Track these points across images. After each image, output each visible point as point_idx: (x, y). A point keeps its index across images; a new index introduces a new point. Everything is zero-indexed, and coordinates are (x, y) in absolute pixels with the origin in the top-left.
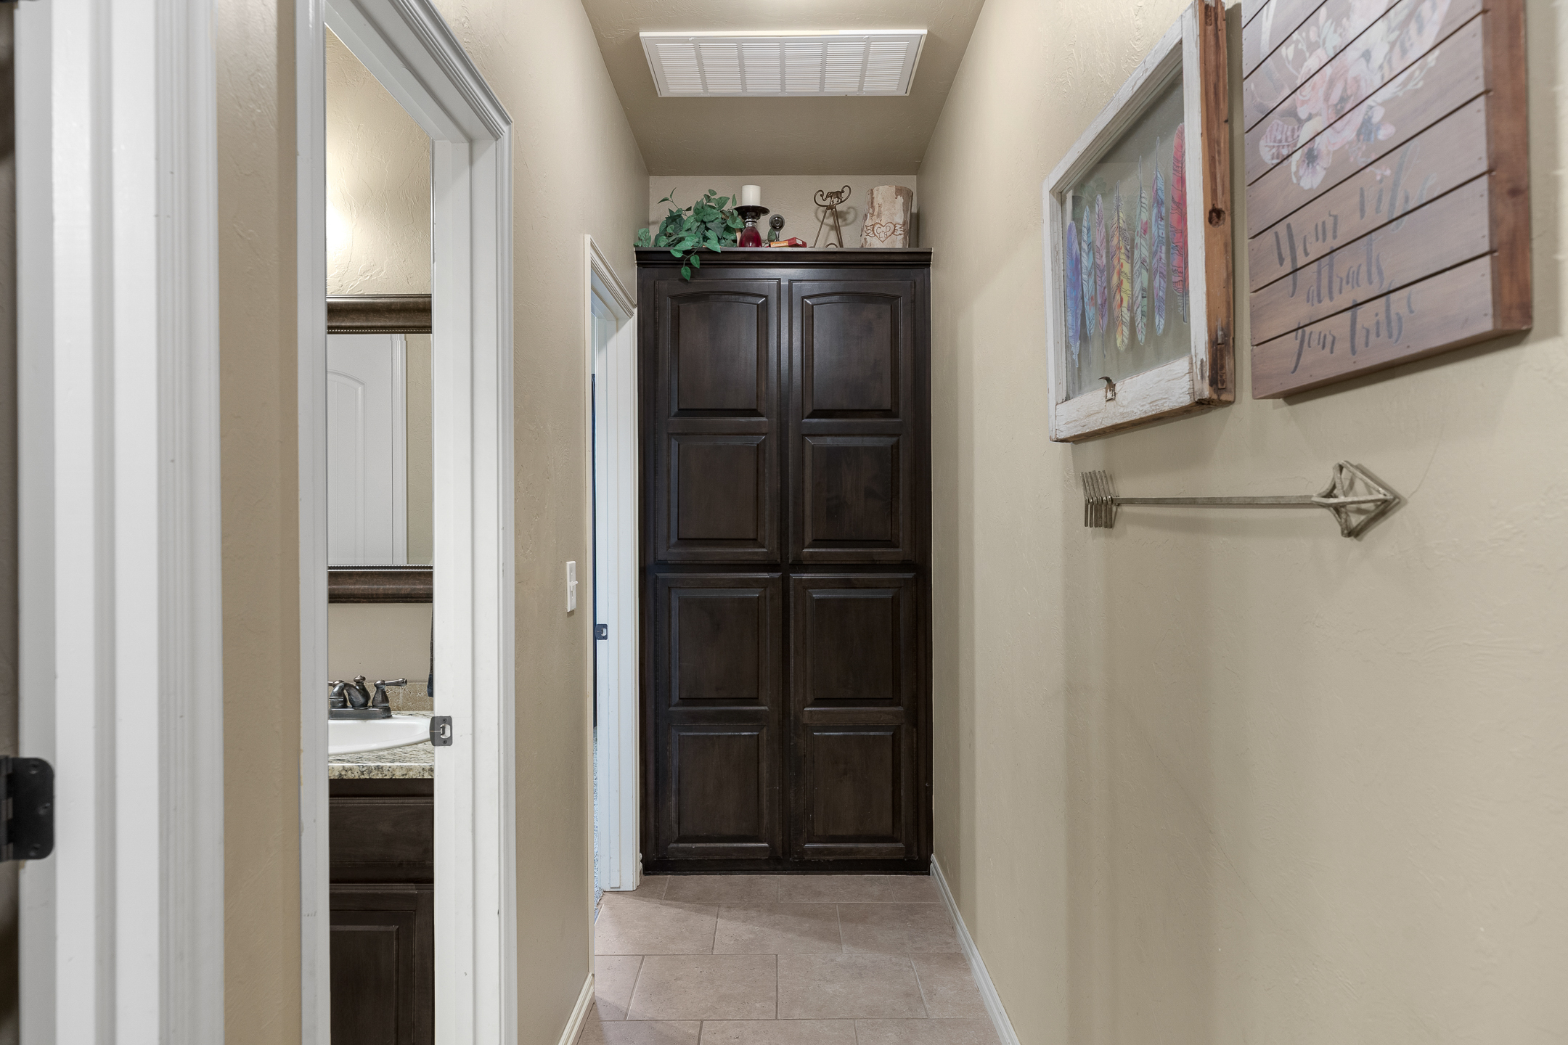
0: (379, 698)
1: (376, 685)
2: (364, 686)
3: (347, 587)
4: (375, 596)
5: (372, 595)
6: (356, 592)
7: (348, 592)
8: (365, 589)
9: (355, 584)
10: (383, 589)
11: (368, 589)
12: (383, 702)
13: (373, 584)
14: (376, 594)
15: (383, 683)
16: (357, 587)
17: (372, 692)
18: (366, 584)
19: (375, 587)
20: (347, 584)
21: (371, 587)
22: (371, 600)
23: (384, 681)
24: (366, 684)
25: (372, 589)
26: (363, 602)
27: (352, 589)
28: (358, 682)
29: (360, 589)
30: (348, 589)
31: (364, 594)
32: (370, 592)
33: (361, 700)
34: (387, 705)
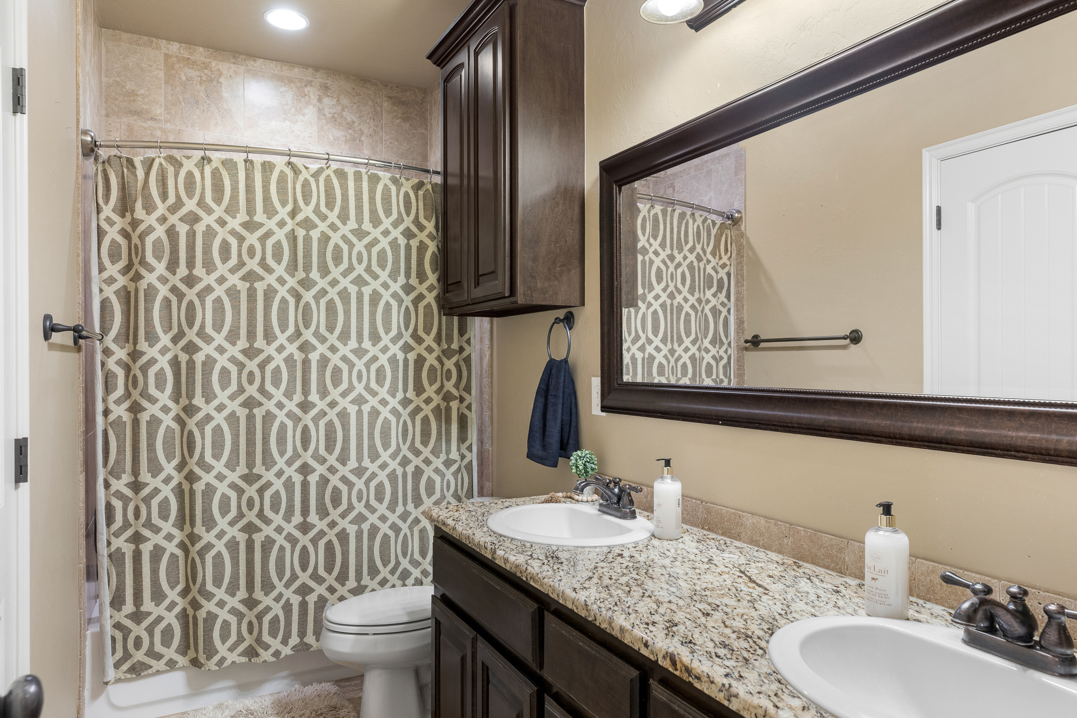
0: (1053, 635)
1: (1046, 612)
2: (1025, 606)
3: (1004, 432)
4: (1052, 453)
5: (1047, 449)
6: (1019, 443)
7: (1007, 441)
8: (1034, 439)
9: (1017, 429)
10: (1068, 442)
11: (1040, 439)
12: (1060, 644)
13: (1050, 433)
14: (1055, 450)
15: (1062, 610)
16: (1021, 434)
17: (1041, 620)
18: (1037, 430)
19: (1054, 437)
20: (1004, 429)
21: (1045, 436)
22: (1047, 458)
23: (1063, 608)
24: (1030, 602)
25: (1047, 441)
26: (1033, 460)
27: (1012, 437)
28: (1013, 596)
29: (1025, 438)
30: (1006, 436)
31: (1034, 448)
32: (1044, 445)
33: (1018, 629)
34: (1069, 652)
